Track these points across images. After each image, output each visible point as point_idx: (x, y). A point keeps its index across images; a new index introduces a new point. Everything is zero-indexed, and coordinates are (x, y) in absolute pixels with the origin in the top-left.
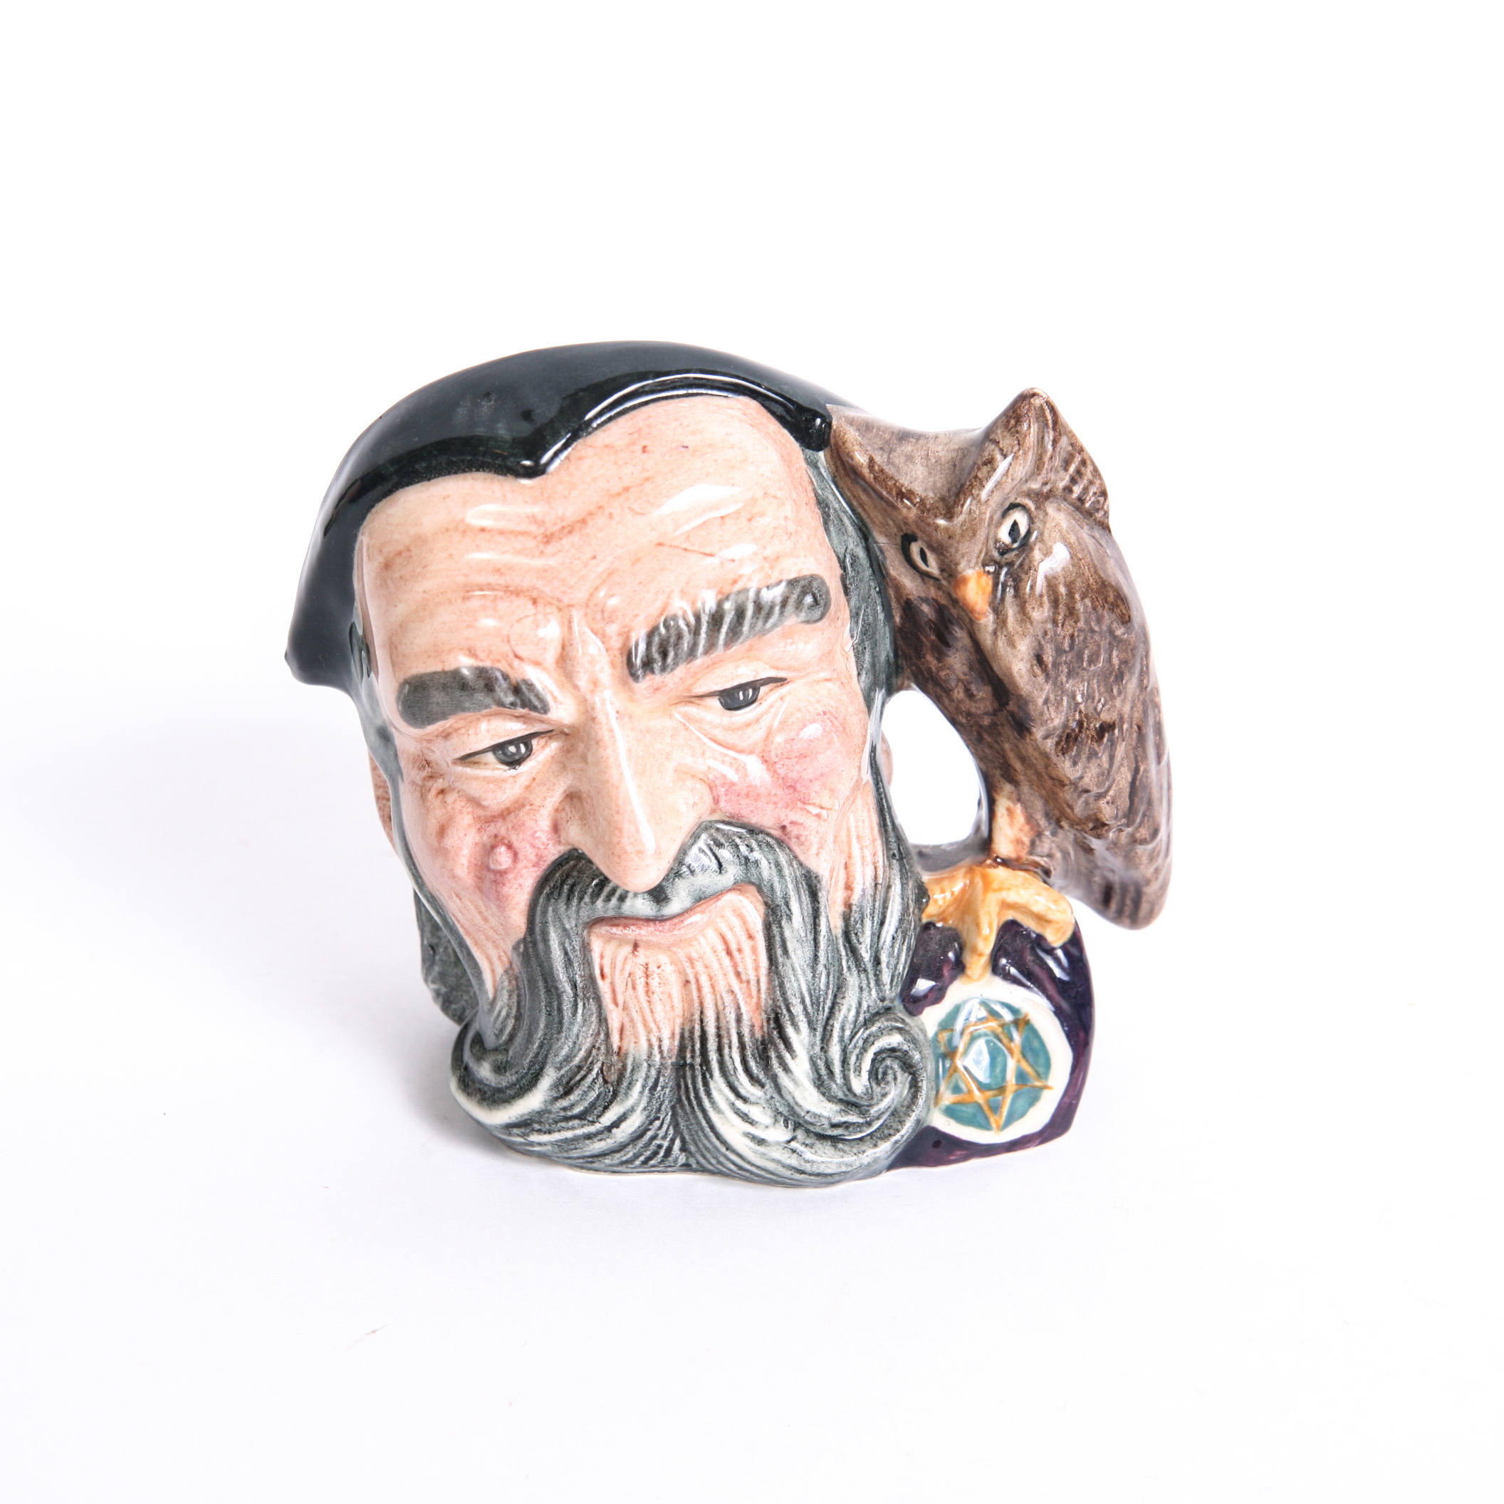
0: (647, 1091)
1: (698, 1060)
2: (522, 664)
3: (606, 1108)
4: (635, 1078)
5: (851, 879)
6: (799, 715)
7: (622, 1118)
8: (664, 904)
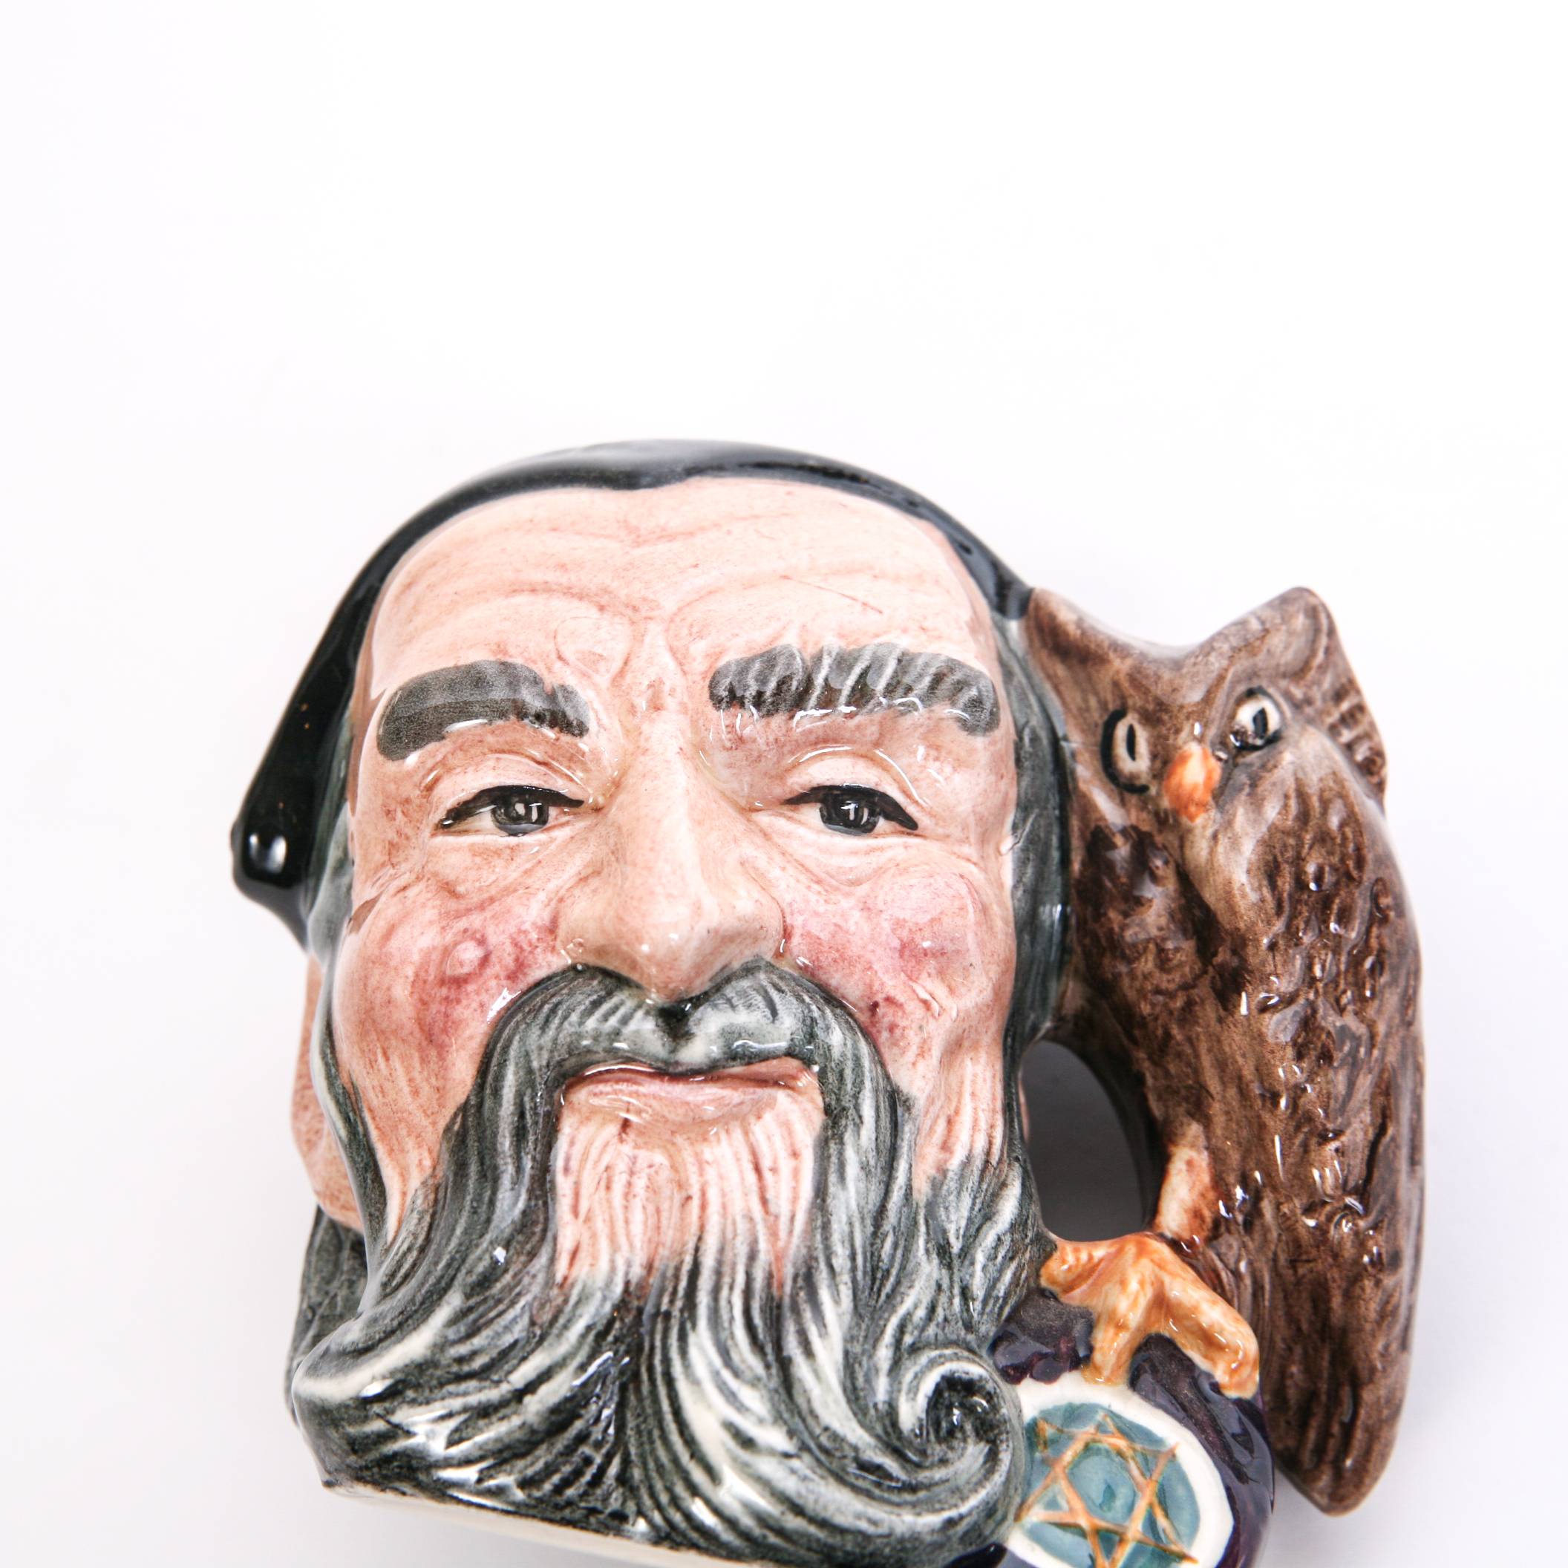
0: (591, 1337)
1: (679, 1304)
2: (565, 668)
3: (524, 1359)
4: (578, 1312)
5: (953, 1139)
6: (927, 867)
7: (545, 1376)
8: (683, 1042)
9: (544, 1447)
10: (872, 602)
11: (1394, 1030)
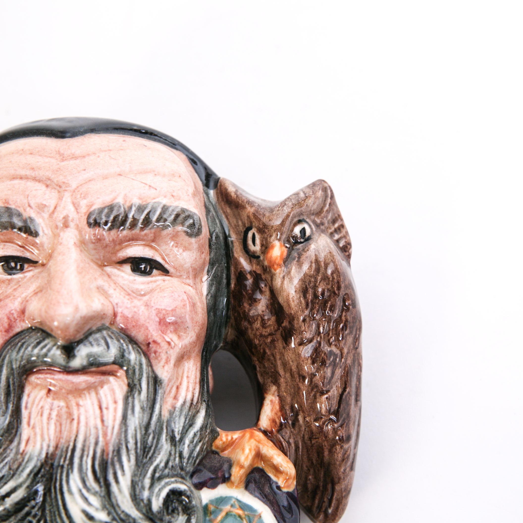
0: (32, 475)
1: (67, 462)
2: (31, 210)
3: (6, 483)
4: (27, 465)
5: (178, 395)
6: (171, 289)
7: (14, 490)
8: (71, 359)
9: (13, 517)
10: (153, 185)
11: (350, 351)
